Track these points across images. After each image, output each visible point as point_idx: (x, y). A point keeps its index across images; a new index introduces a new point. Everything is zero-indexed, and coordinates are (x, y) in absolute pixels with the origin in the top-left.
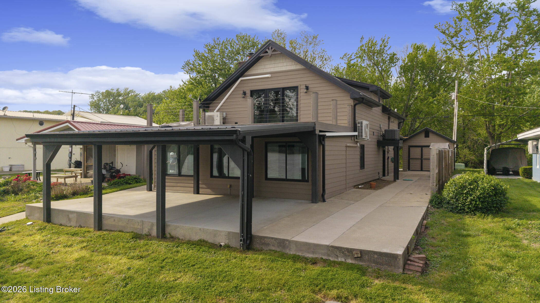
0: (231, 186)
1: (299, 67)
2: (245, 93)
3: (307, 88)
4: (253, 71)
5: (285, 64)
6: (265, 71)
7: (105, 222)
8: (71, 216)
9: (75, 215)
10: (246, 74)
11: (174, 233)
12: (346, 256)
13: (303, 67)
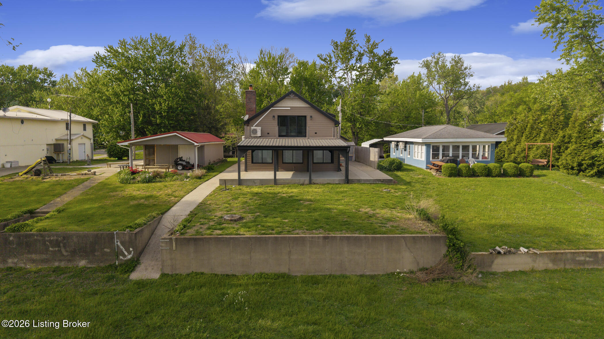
0: (295, 167)
1: (307, 105)
2: (274, 116)
3: (311, 117)
4: (279, 105)
5: (299, 103)
6: (287, 106)
7: (278, 182)
8: (255, 181)
9: (259, 180)
10: (275, 106)
11: (315, 182)
12: (379, 181)
13: (309, 106)
